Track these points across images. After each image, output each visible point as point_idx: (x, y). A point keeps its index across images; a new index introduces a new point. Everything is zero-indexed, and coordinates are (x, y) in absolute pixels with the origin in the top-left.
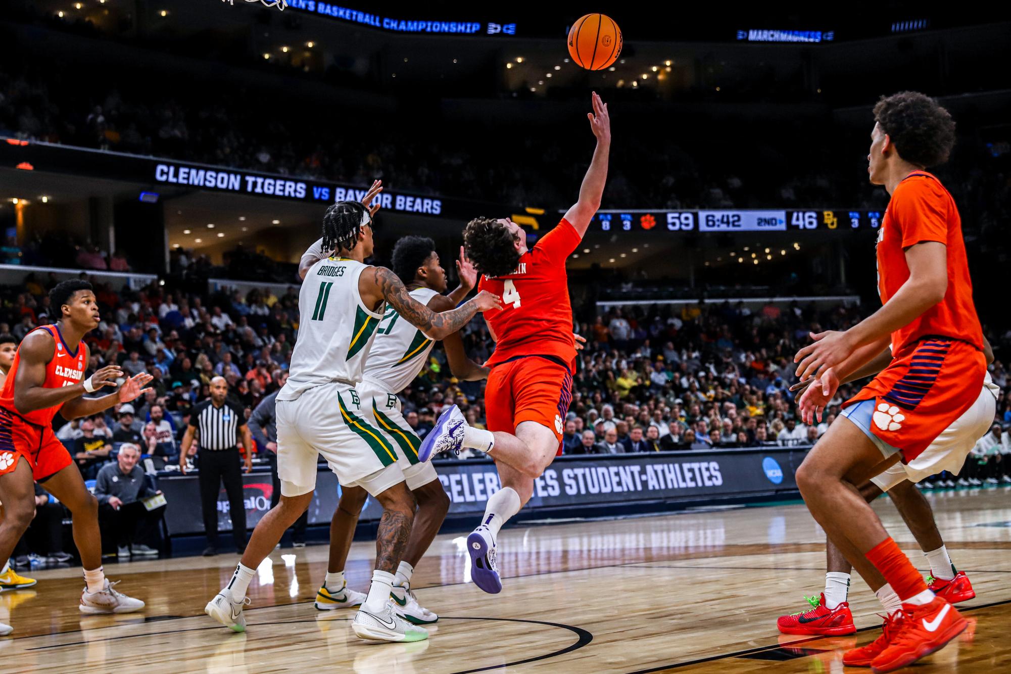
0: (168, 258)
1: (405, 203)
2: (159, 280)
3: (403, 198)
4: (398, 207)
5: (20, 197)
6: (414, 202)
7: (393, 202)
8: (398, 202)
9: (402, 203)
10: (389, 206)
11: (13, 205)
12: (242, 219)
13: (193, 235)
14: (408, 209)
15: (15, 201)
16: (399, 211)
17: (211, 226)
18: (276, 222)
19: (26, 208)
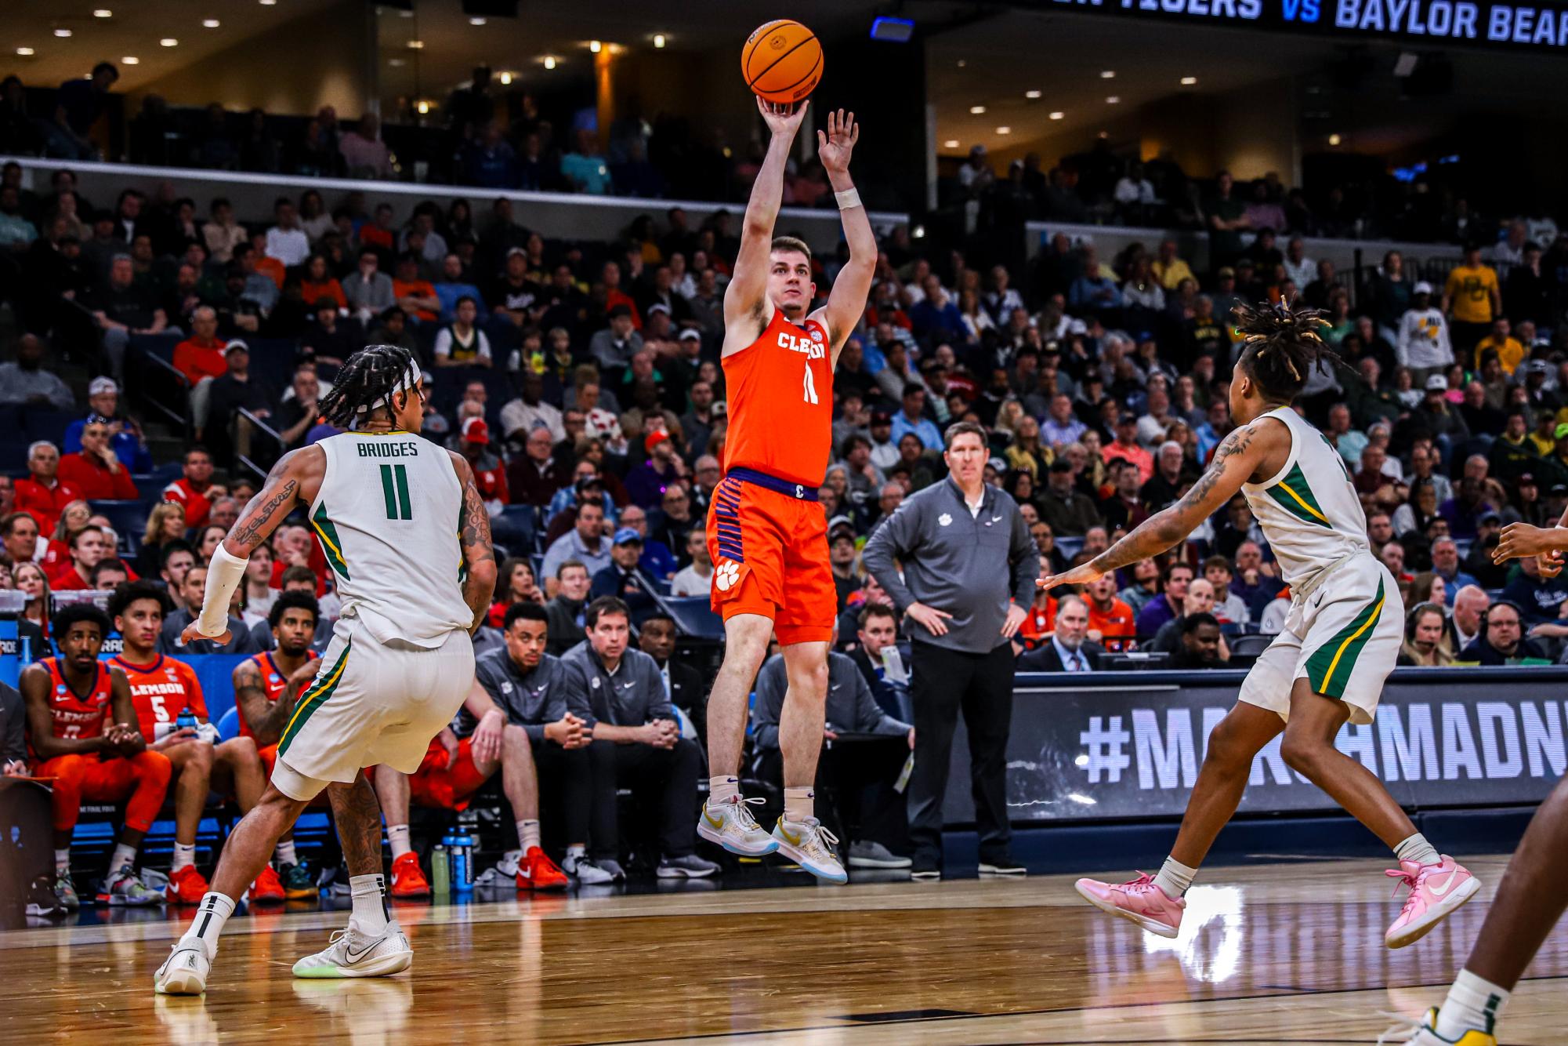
0: (933, 173)
1: (1512, 24)
2: (912, 226)
3: (1507, 12)
4: (1493, 34)
5: (604, 40)
6: (1535, 21)
7: (1482, 24)
8: (1494, 22)
9: (1505, 23)
10: (1471, 33)
11: (591, 56)
12: (1108, 75)
13: (992, 118)
14: (1519, 36)
15: (595, 46)
16: (1497, 43)
17: (1033, 94)
18: (1188, 81)
19: (617, 62)
